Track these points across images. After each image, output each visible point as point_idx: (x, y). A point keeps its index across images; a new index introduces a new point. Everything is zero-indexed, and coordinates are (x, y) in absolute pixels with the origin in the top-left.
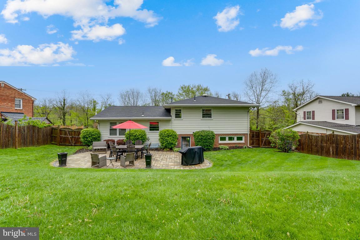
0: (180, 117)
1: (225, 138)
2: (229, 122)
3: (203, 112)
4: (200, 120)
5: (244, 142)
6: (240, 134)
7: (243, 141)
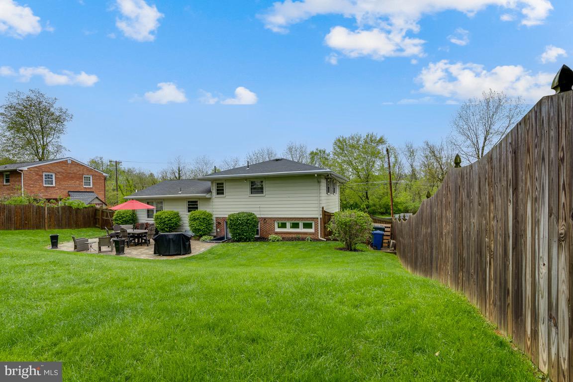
0: (223, 193)
1: (286, 223)
2: (289, 199)
3: (252, 186)
4: (247, 197)
5: (314, 231)
6: (307, 219)
7: (312, 230)
